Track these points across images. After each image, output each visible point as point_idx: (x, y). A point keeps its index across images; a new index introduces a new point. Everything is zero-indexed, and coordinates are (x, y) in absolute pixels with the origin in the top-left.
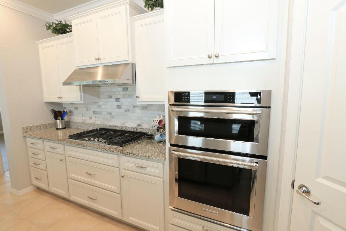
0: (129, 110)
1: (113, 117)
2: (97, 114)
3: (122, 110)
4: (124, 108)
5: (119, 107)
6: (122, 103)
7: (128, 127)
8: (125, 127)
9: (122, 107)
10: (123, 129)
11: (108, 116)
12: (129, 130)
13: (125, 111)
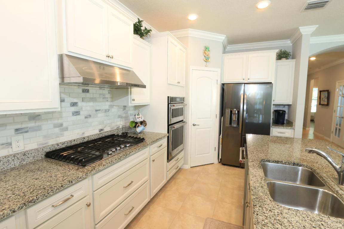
0: (90, 116)
1: (66, 129)
2: (27, 132)
3: (81, 117)
4: (83, 113)
5: (77, 113)
6: (82, 108)
7: (92, 135)
8: (88, 137)
9: (81, 113)
10: (86, 140)
11: (57, 130)
12: (93, 139)
13: (86, 117)
